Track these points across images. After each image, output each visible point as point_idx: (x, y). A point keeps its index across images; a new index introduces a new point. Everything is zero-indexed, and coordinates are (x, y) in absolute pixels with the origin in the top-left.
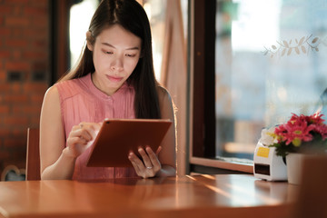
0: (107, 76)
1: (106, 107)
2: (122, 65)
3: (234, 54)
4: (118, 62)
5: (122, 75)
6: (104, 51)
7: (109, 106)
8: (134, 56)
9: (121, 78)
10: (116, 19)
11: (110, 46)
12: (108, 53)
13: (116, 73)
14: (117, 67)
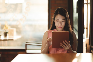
6: (56, 21)
8: (64, 21)
9: (62, 27)
10: (59, 13)
12: (58, 21)
13: (60, 26)
14: (60, 24)
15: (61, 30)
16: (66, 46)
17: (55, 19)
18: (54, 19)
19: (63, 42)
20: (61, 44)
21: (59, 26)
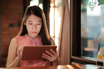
0: (32, 32)
1: (33, 42)
2: (36, 28)
3: (88, 17)
4: (34, 27)
5: (36, 31)
6: (29, 24)
7: (34, 42)
8: (40, 24)
9: (37, 32)
10: (32, 13)
11: (31, 22)
12: (31, 24)
13: (34, 31)
14: (34, 29)
15: (36, 36)
16: (51, 56)
17: (27, 20)
18: (25, 22)
19: (46, 52)
20: (43, 54)
21: (32, 31)
